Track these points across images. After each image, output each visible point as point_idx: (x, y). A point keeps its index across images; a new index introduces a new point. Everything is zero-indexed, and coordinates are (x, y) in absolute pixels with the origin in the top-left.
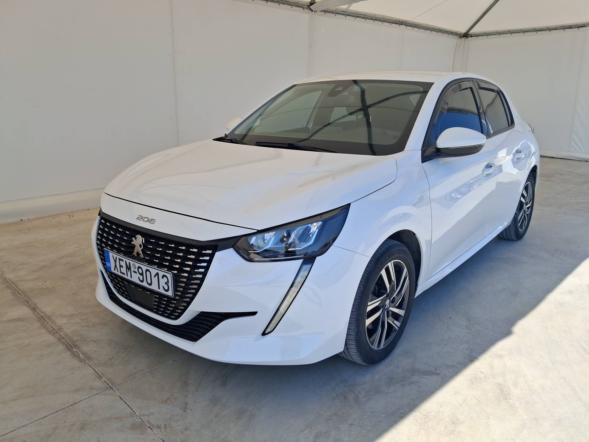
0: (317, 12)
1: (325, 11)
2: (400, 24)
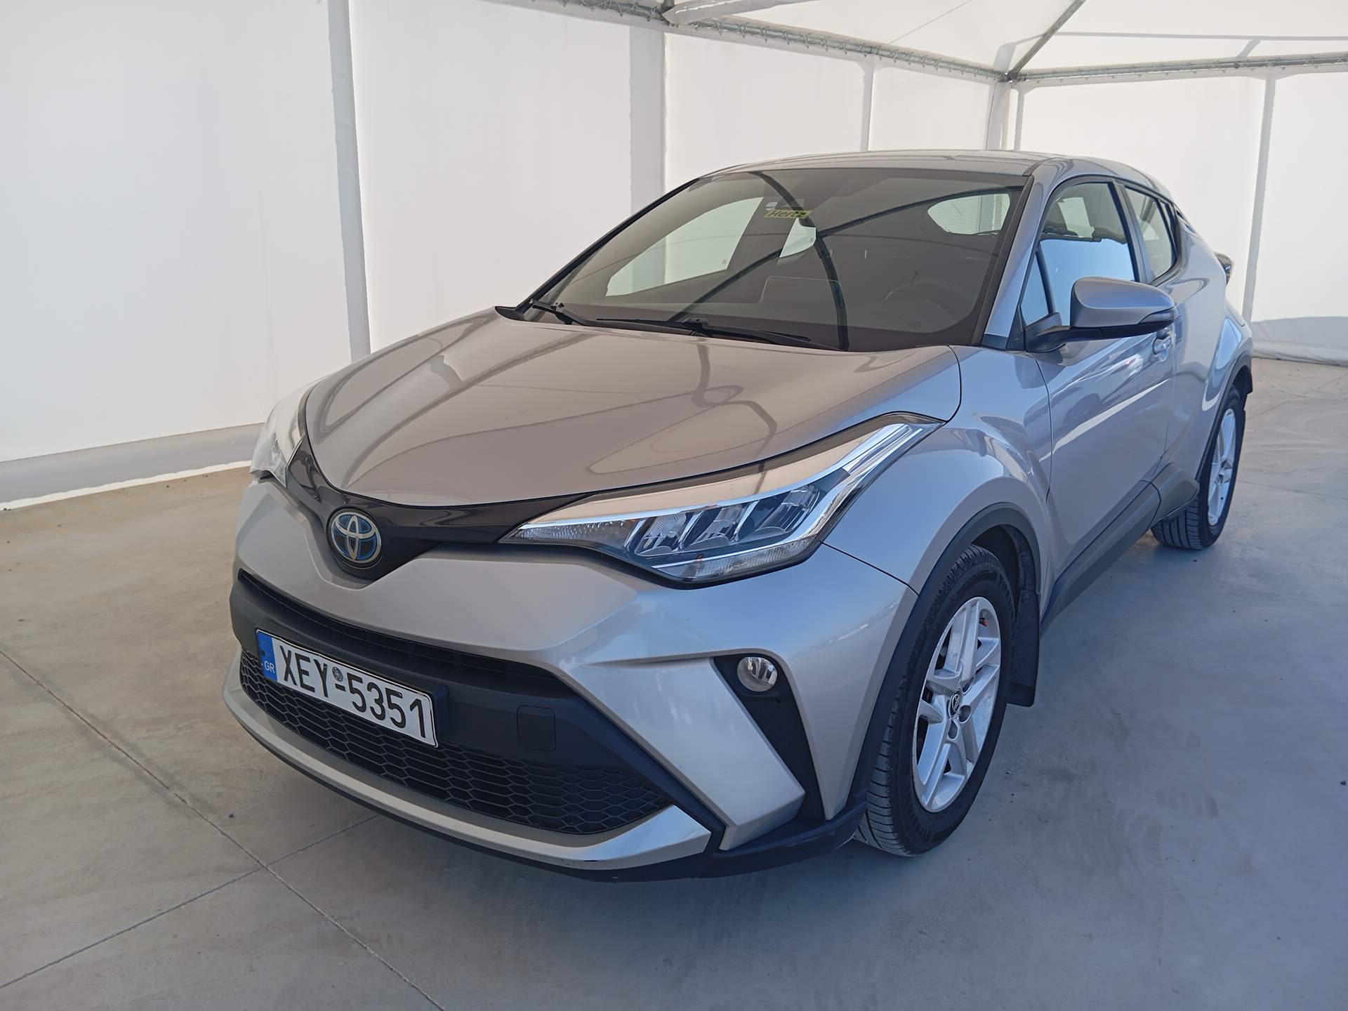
2: (865, 52)
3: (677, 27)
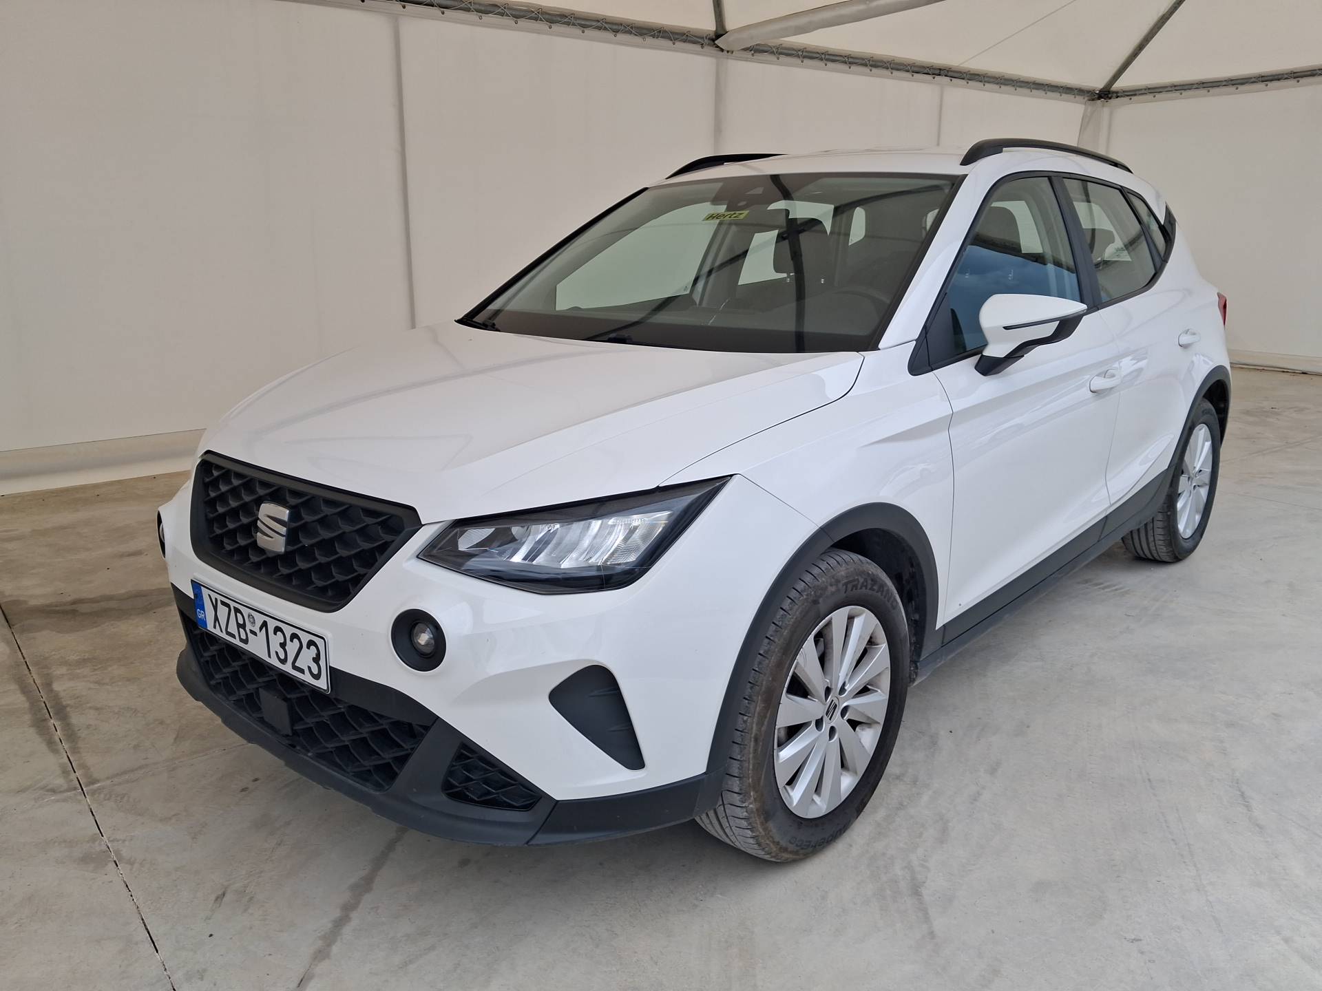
0: (734, 53)
1: (756, 51)
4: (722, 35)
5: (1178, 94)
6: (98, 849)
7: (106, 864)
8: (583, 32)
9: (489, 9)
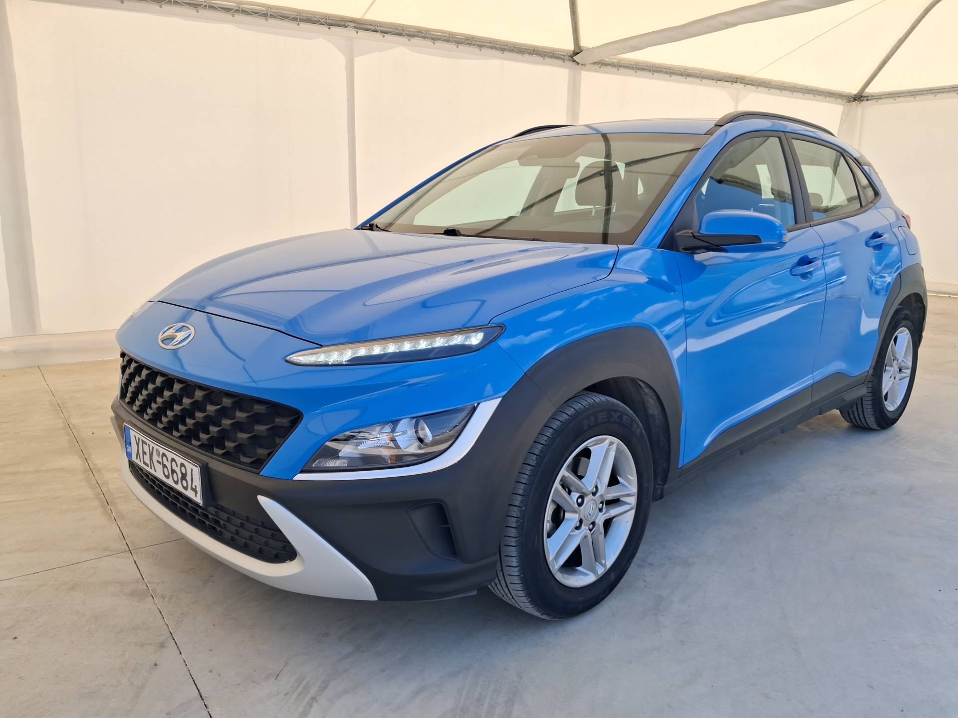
0: (587, 66)
1: (602, 64)
2: (732, 82)
3: (585, 65)
4: (579, 53)
5: (912, 98)
6: (141, 587)
7: (146, 598)
8: (480, 50)
9: (415, 34)
